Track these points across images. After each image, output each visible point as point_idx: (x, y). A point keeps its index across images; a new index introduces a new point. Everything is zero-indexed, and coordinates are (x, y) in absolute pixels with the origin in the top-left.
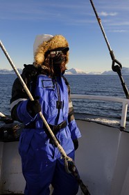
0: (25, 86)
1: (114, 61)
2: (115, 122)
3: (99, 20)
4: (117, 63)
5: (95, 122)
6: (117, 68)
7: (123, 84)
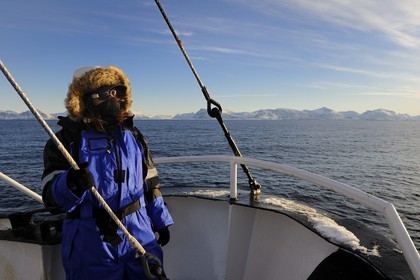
0: (61, 145)
1: (210, 102)
2: (223, 193)
3: (179, 42)
4: (215, 103)
5: (195, 196)
6: (215, 112)
7: (227, 135)
